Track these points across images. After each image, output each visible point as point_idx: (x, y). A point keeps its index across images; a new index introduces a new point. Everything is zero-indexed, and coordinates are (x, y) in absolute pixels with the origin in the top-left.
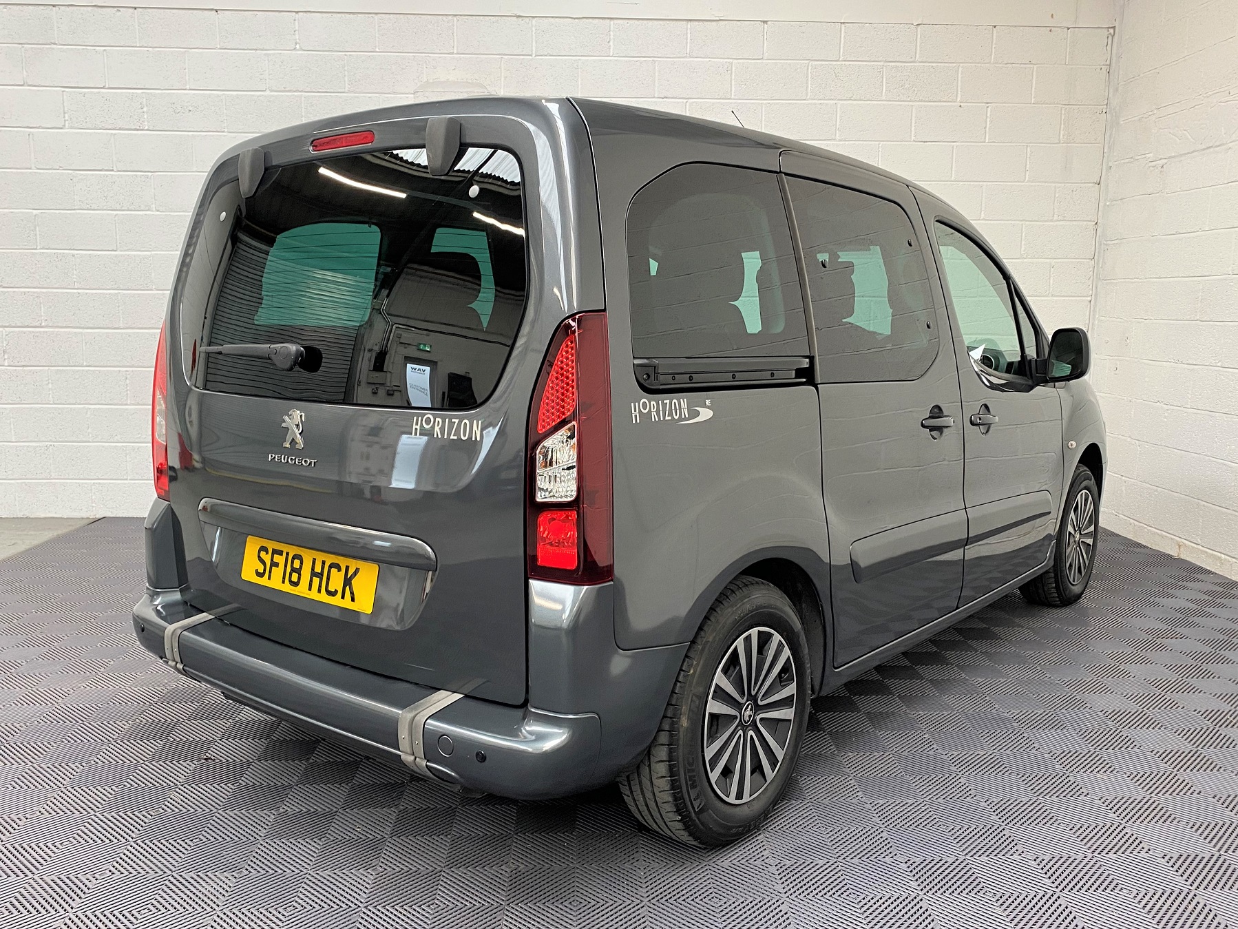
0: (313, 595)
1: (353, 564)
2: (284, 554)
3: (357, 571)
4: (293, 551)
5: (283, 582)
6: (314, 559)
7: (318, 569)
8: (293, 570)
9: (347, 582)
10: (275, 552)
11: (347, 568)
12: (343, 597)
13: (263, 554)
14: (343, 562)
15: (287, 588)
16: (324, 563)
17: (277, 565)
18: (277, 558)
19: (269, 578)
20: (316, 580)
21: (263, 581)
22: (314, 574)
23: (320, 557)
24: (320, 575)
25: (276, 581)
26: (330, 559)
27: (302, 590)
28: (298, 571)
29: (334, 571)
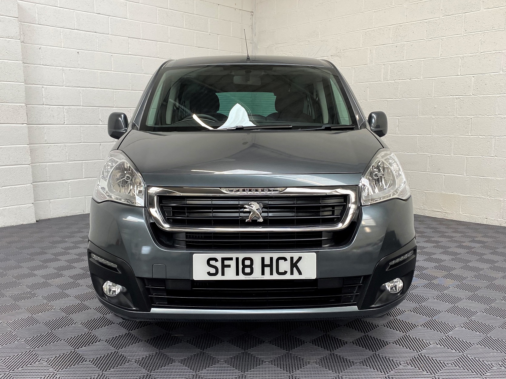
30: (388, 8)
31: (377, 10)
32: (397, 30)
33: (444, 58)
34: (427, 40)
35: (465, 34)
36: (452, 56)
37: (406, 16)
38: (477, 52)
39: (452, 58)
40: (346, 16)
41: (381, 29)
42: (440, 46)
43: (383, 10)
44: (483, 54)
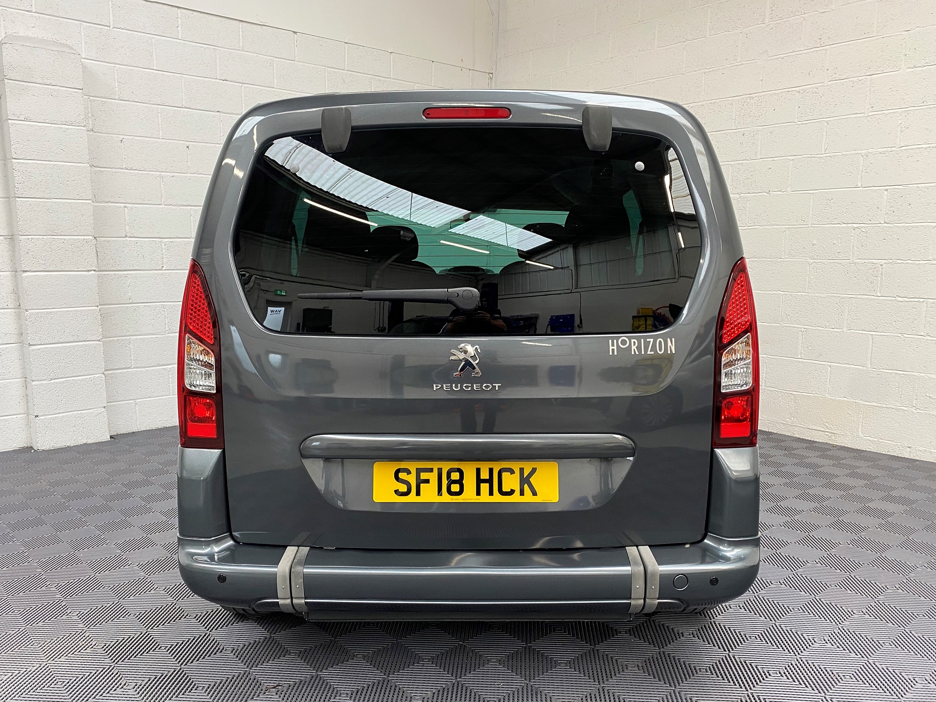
0: (486, 499)
1: (528, 467)
2: (436, 472)
3: (536, 470)
4: (445, 466)
5: (440, 495)
6: (478, 471)
7: (485, 476)
8: (451, 482)
9: (525, 480)
11: (522, 470)
12: (522, 494)
13: (402, 476)
14: (516, 466)
15: (446, 498)
16: (491, 470)
17: (426, 481)
18: (424, 476)
19: (418, 493)
20: (485, 486)
21: (412, 498)
22: (479, 481)
23: (485, 465)
24: (490, 481)
25: (429, 496)
26: (497, 467)
27: (469, 495)
28: (460, 482)
29: (506, 474)
30: (728, 66)
31: (710, 70)
32: (745, 104)
33: (831, 157)
34: (799, 123)
35: (870, 114)
36: (846, 153)
37: (762, 80)
38: (894, 145)
39: (846, 155)
40: (654, 80)
41: (717, 103)
42: (825, 134)
43: (719, 69)
44: (905, 150)
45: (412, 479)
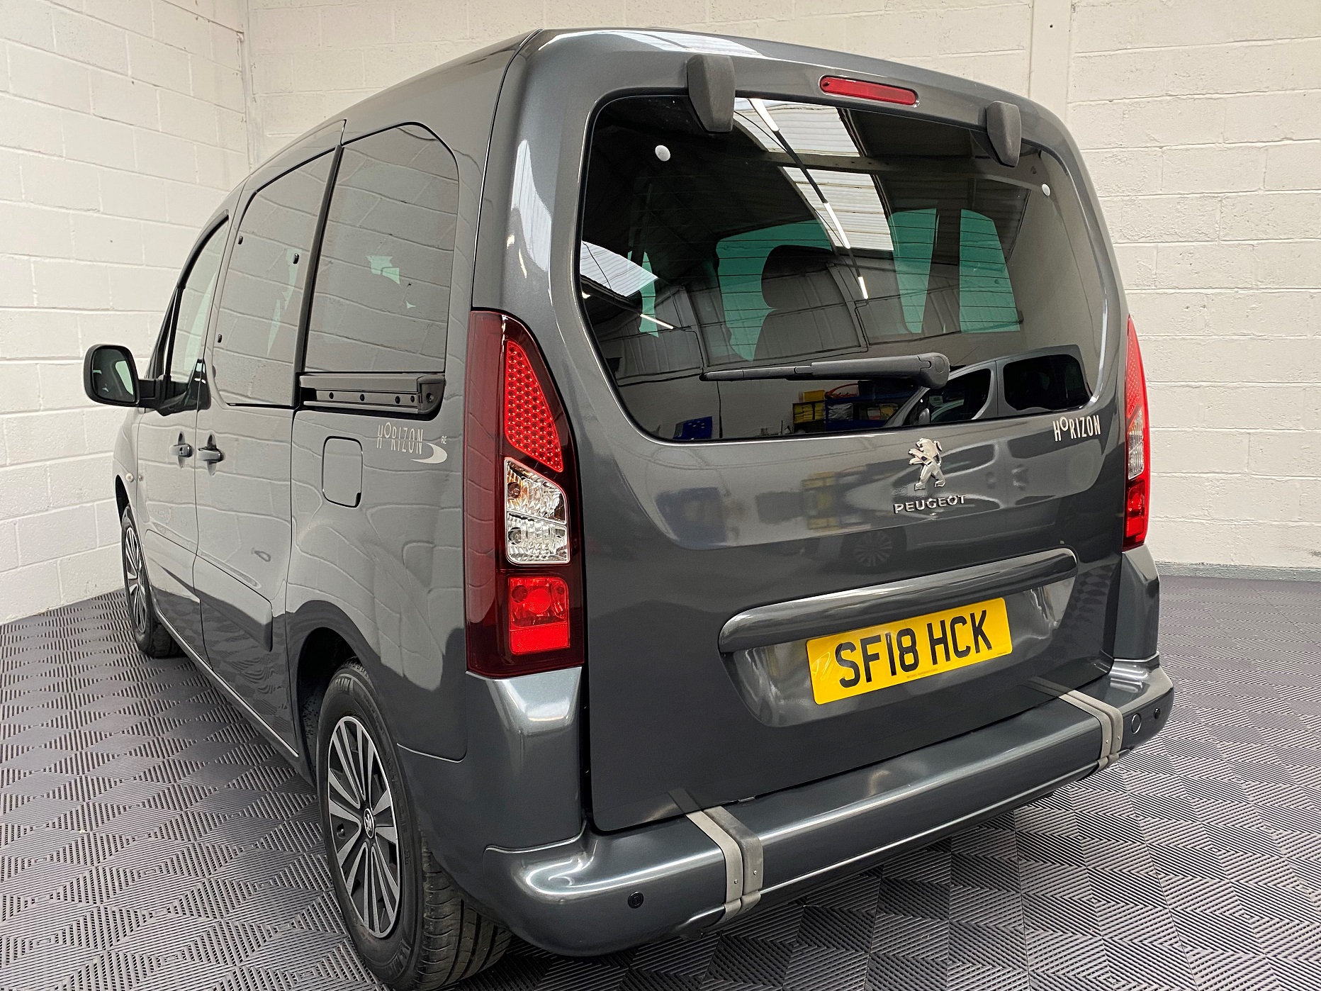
0: (943, 666)
1: (977, 609)
2: (883, 639)
3: (984, 613)
4: (892, 629)
5: (894, 673)
6: (930, 626)
7: (938, 634)
8: (903, 651)
9: (978, 631)
10: (865, 643)
11: (972, 616)
12: (978, 651)
13: (845, 654)
14: (965, 612)
15: (902, 677)
16: (943, 623)
17: (876, 657)
18: (871, 650)
19: (869, 679)
20: (940, 649)
21: (863, 687)
22: (934, 643)
23: (935, 619)
24: (943, 640)
25: (882, 678)
26: (948, 616)
27: (926, 668)
28: (913, 649)
29: (958, 626)
45: (857, 657)
